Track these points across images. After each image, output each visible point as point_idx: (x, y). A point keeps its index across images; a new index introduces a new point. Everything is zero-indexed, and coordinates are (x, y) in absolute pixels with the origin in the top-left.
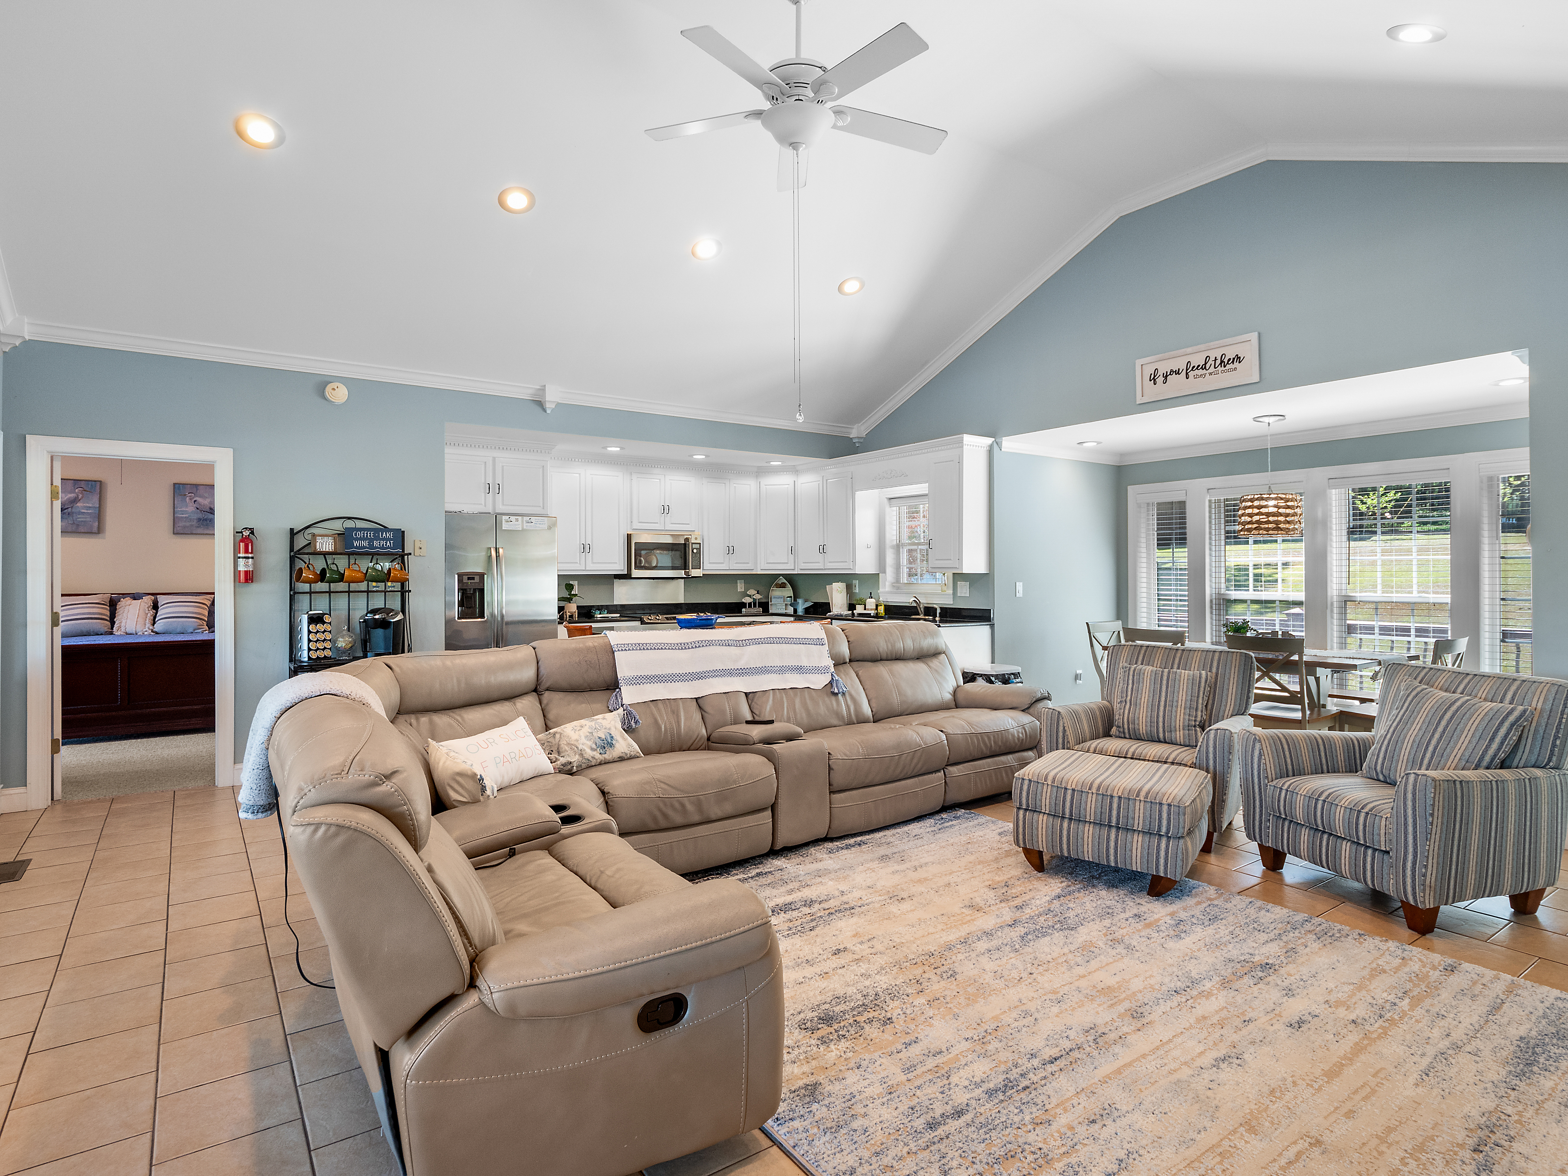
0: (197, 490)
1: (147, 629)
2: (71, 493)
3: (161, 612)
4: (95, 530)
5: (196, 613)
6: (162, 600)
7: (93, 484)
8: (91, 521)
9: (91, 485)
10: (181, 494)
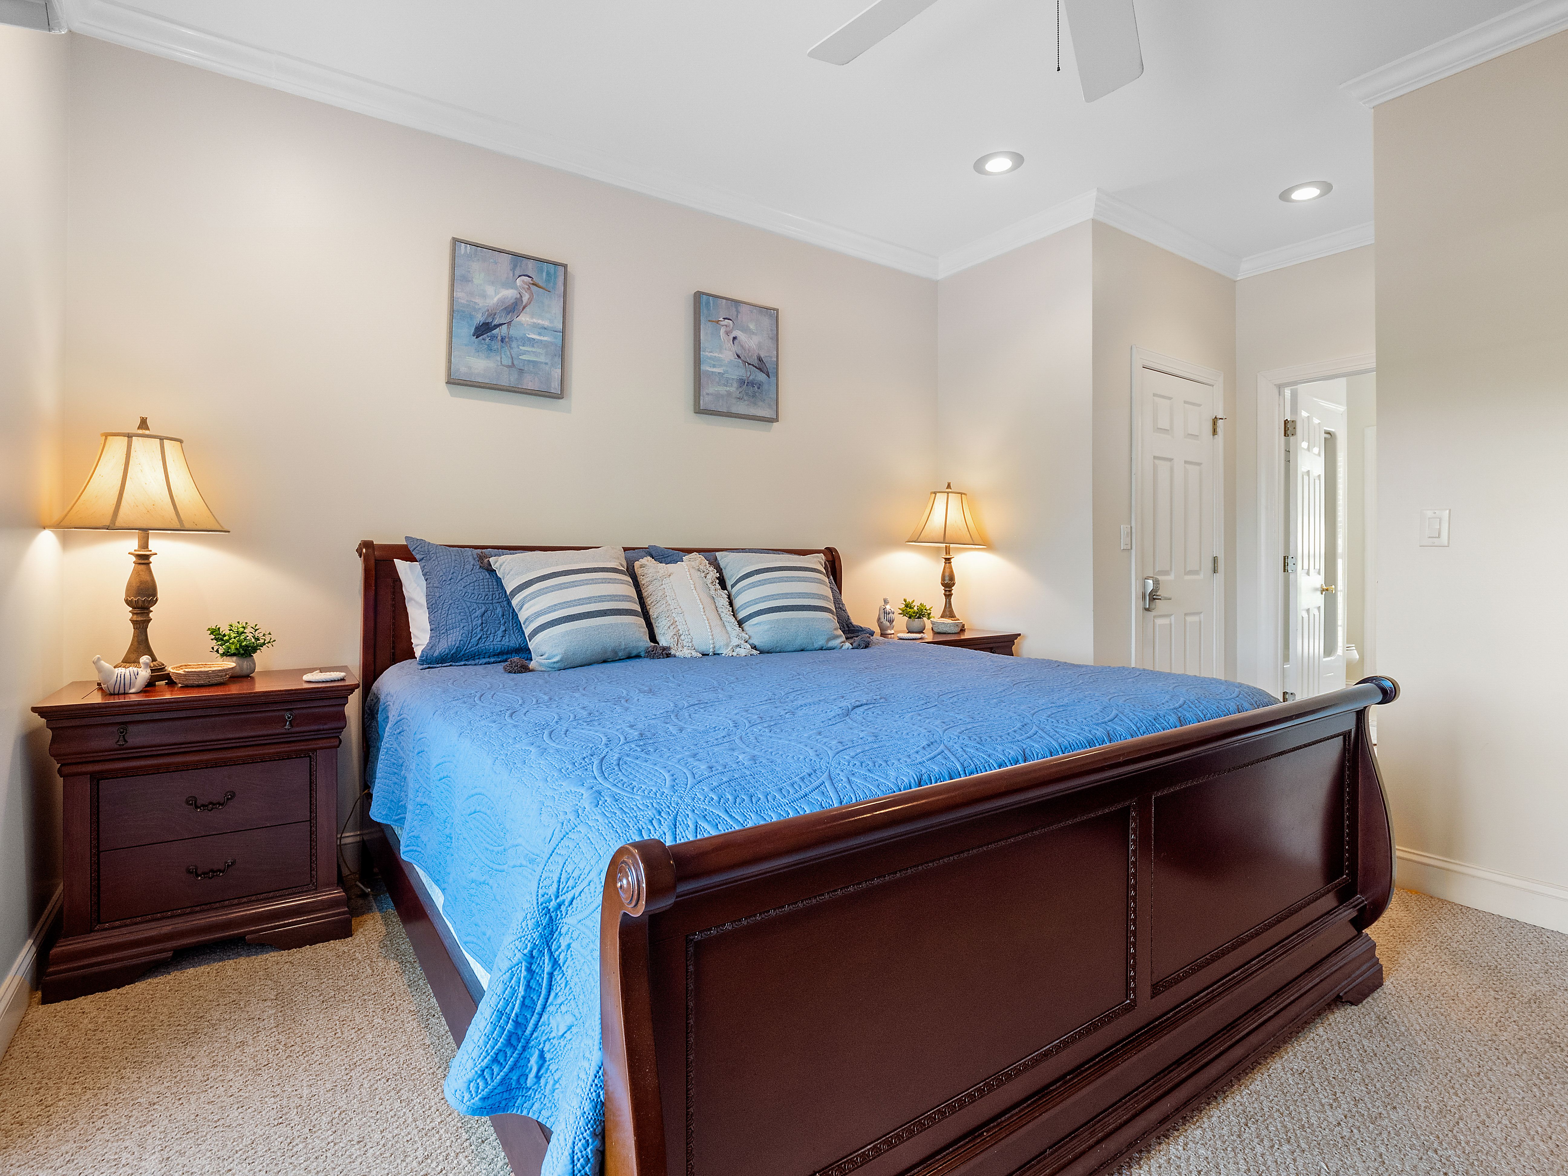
0: (737, 312)
7: (552, 271)
8: (546, 364)
9: (548, 274)
10: (710, 319)
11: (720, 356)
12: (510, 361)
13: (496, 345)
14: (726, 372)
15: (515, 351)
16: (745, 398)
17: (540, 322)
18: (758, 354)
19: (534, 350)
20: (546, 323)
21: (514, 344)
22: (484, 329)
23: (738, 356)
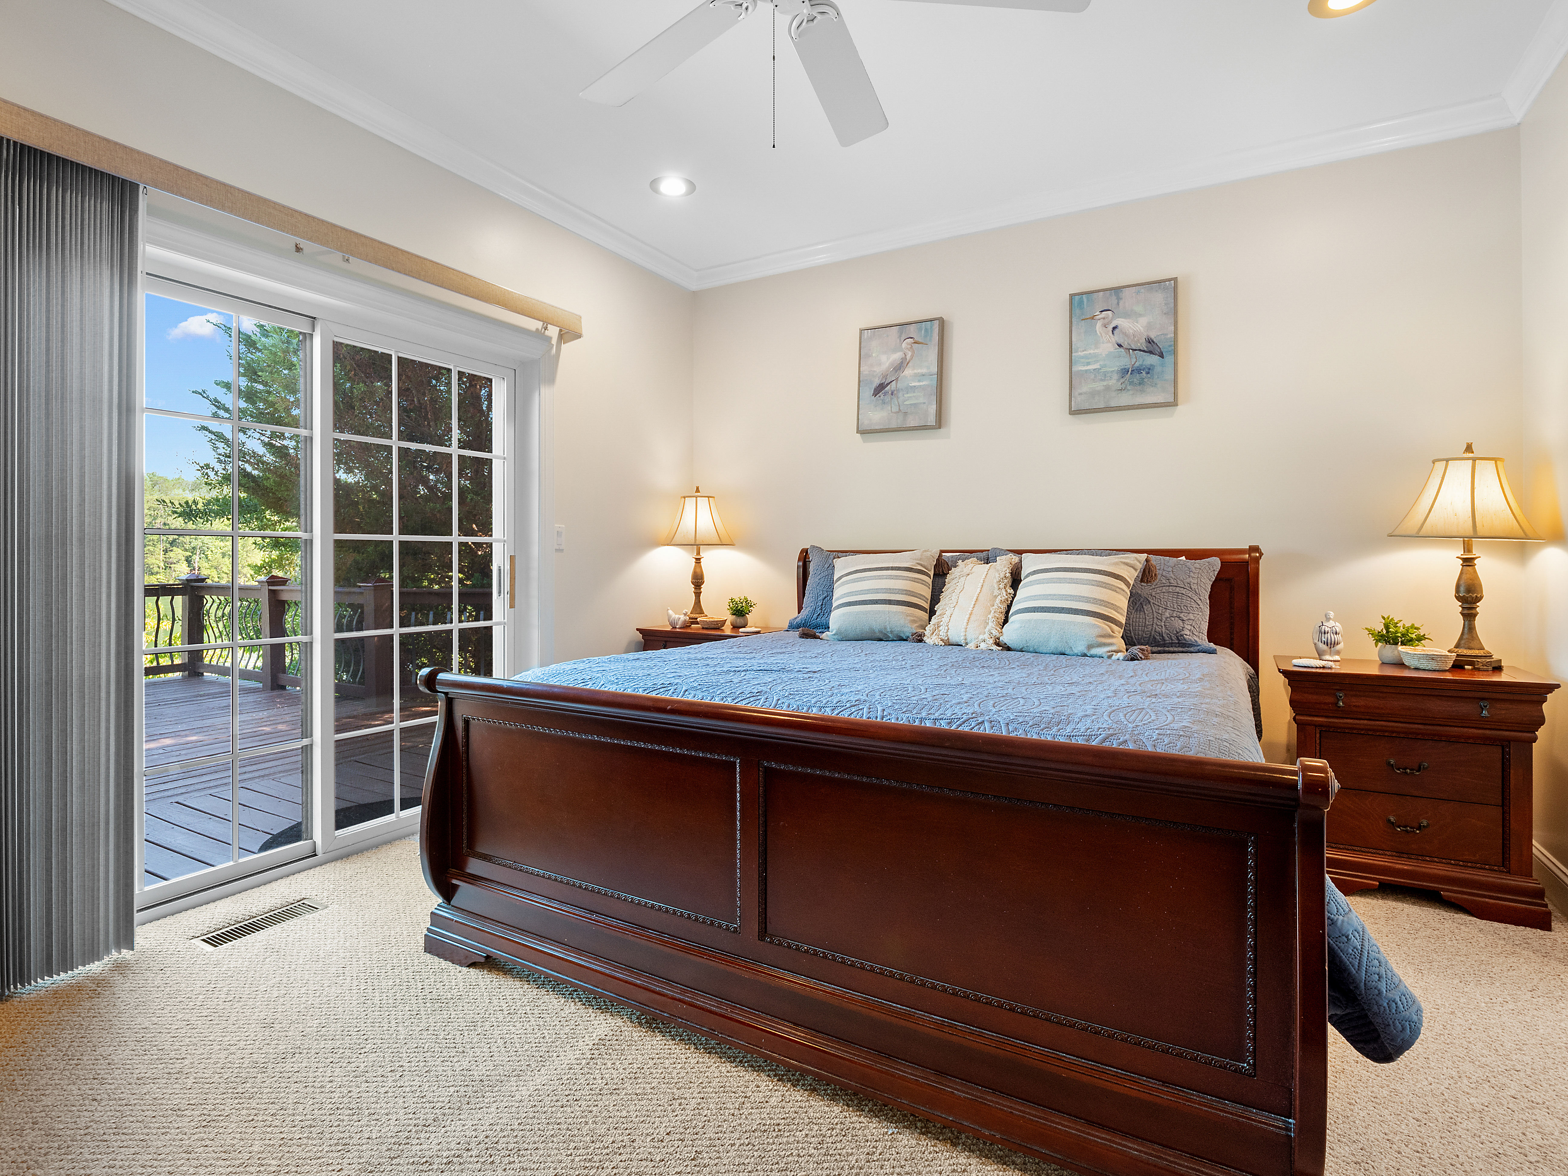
0: (1119, 299)
1: (986, 636)
2: (895, 351)
3: (1022, 592)
4: (931, 420)
5: (1095, 601)
6: (1030, 563)
7: (929, 327)
8: (924, 403)
9: (926, 330)
10: (1084, 317)
11: (1096, 351)
12: (898, 407)
13: (888, 398)
14: (1105, 366)
15: (900, 400)
16: (1129, 388)
17: (919, 371)
18: (1148, 336)
19: (915, 394)
20: (924, 371)
21: (900, 394)
22: (880, 389)
23: (1120, 346)
